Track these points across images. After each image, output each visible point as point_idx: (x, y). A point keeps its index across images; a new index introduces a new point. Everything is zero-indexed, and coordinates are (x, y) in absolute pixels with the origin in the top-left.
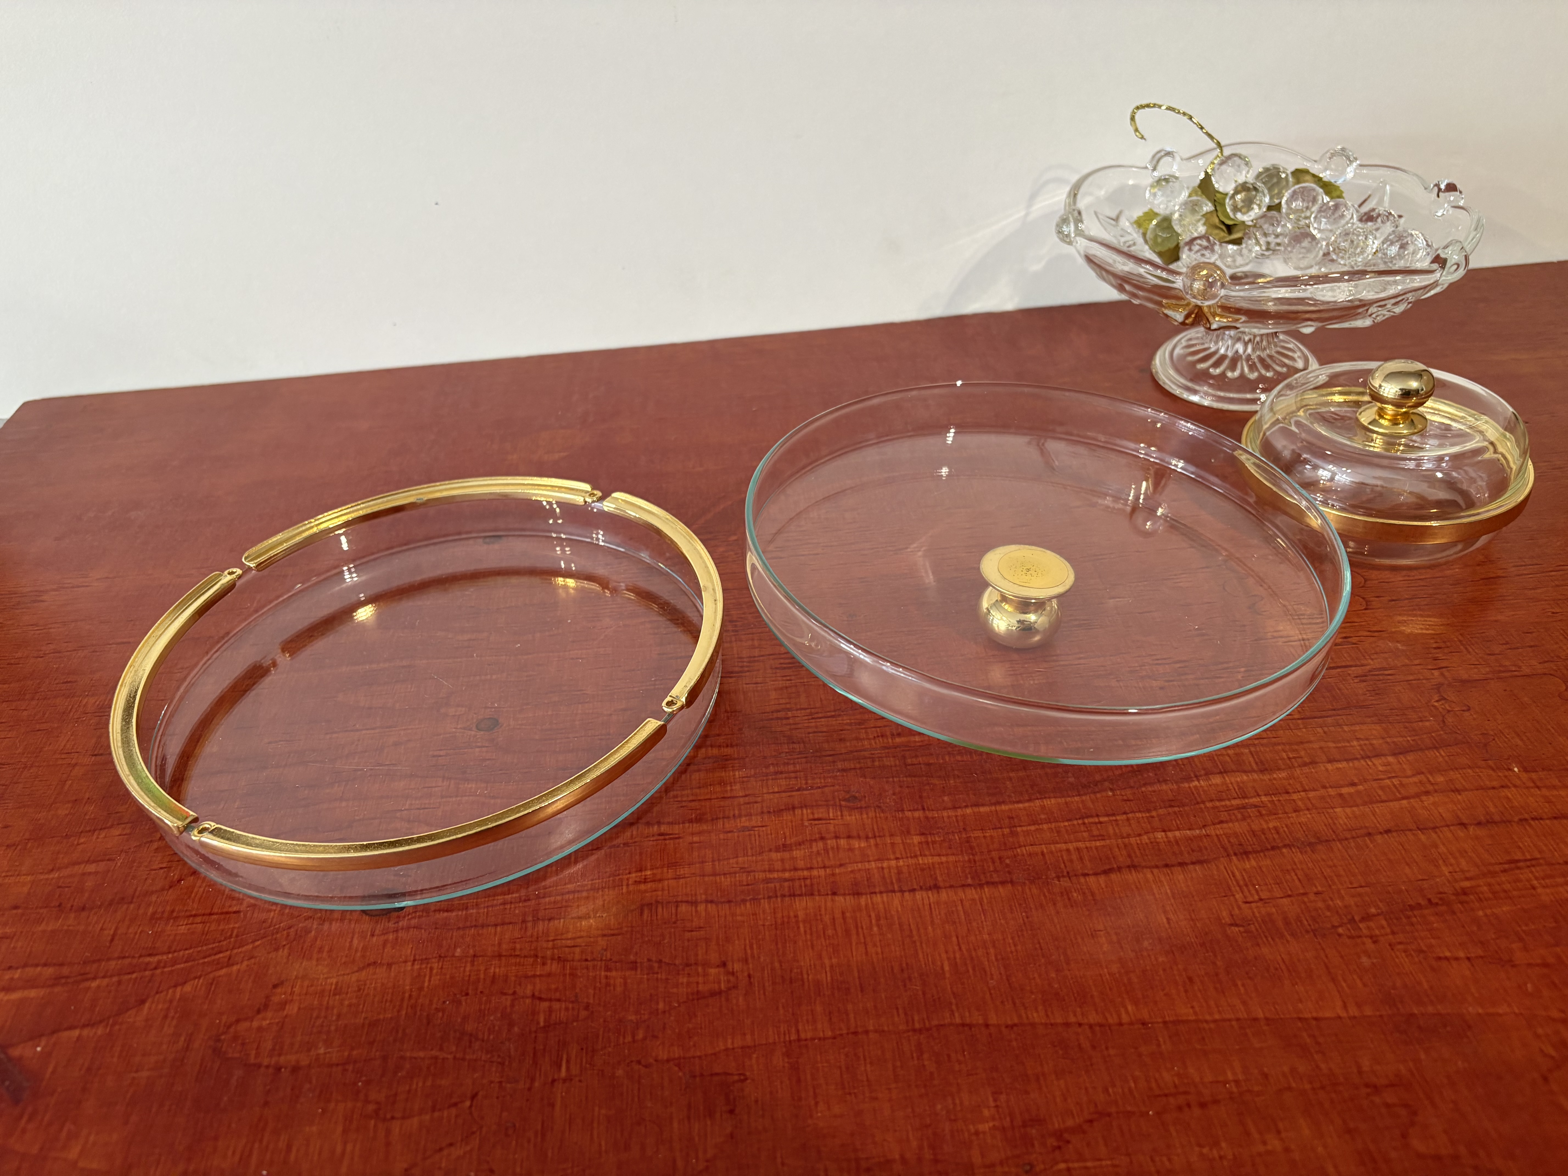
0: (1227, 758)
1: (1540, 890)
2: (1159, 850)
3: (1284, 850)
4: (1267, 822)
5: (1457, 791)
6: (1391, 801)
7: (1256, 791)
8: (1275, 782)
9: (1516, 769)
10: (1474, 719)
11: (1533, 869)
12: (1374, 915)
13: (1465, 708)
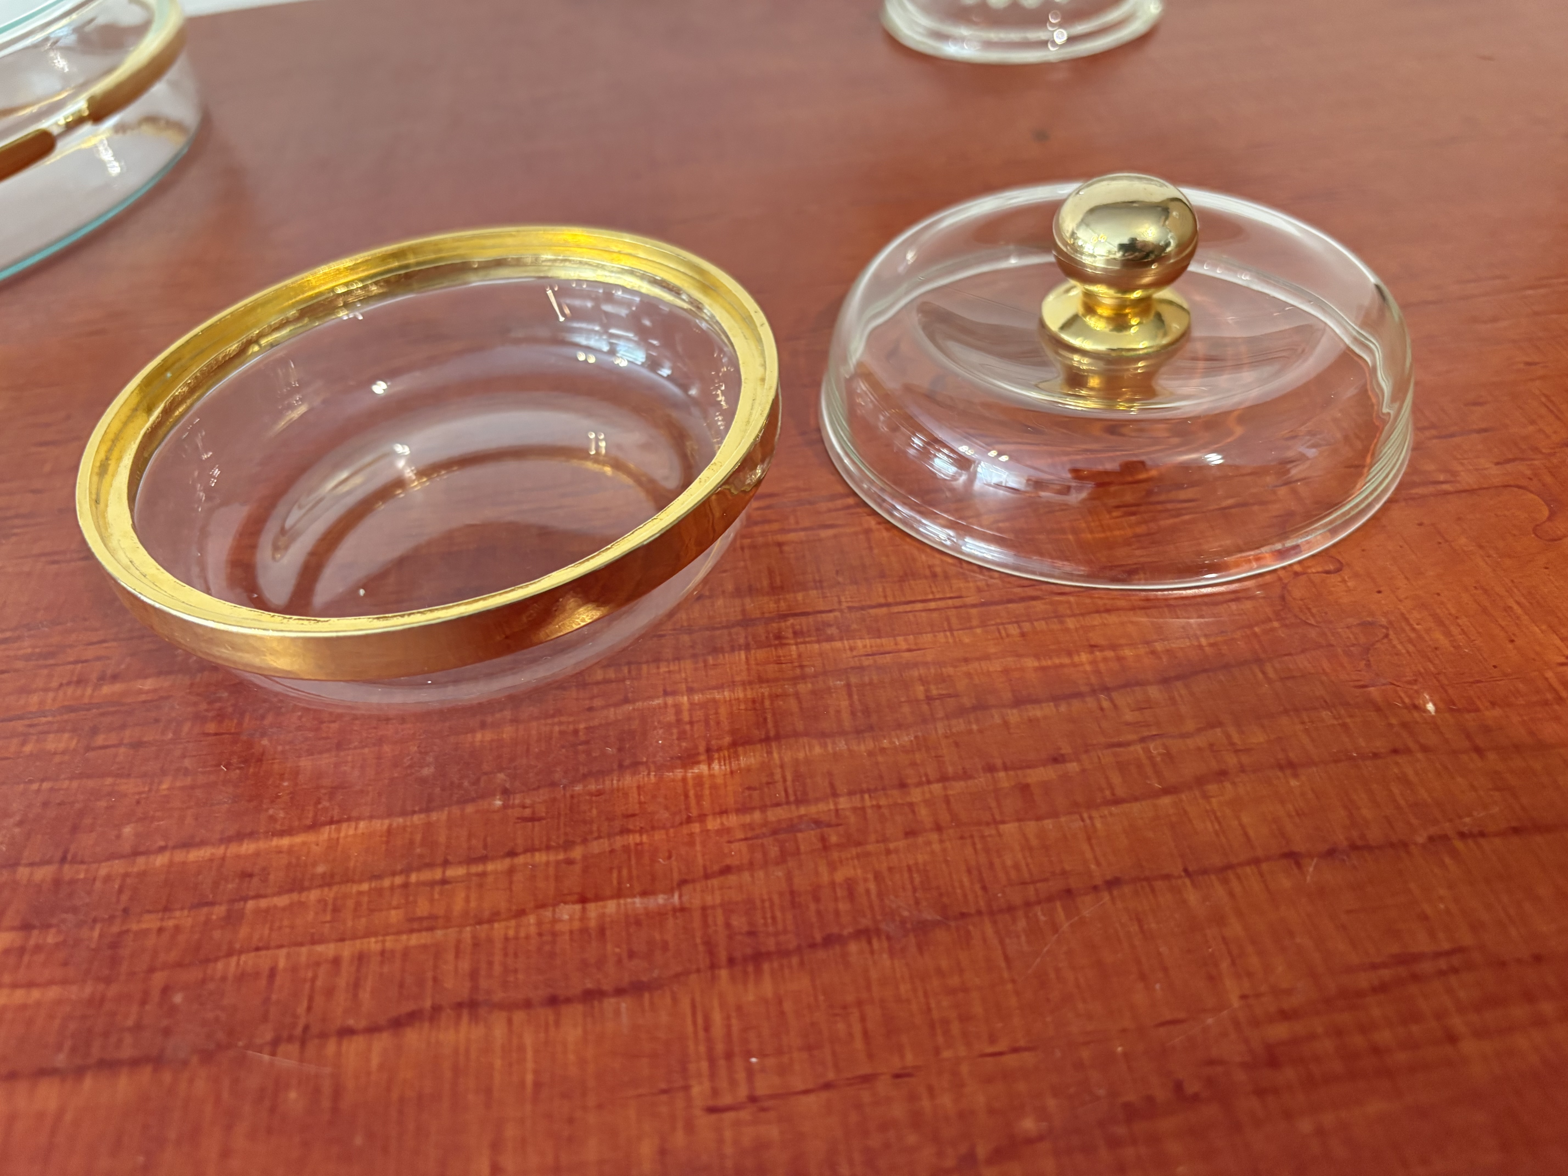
0: (793, 704)
1: (1469, 1046)
2: (552, 955)
3: (853, 947)
4: (832, 867)
5: (1291, 766)
6: (1136, 799)
7: (832, 786)
8: (880, 759)
9: (1430, 707)
10: (1349, 590)
11: (1453, 980)
12: (1030, 1141)
13: (1331, 567)
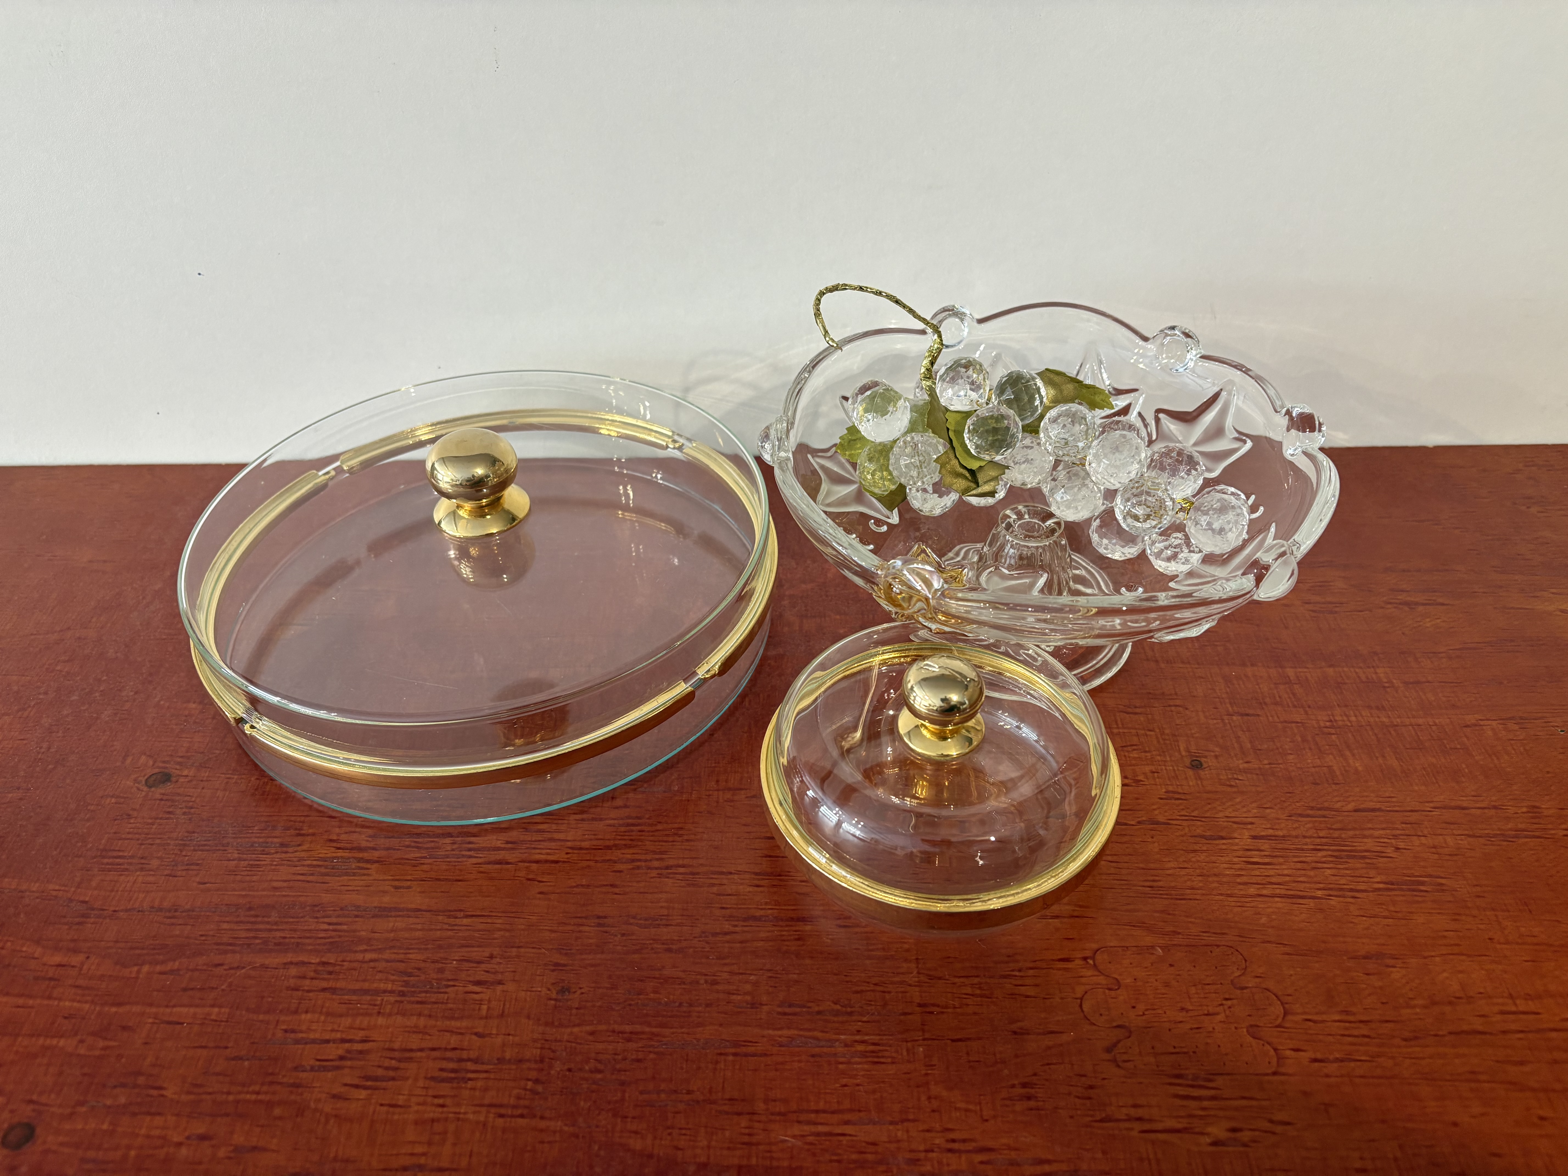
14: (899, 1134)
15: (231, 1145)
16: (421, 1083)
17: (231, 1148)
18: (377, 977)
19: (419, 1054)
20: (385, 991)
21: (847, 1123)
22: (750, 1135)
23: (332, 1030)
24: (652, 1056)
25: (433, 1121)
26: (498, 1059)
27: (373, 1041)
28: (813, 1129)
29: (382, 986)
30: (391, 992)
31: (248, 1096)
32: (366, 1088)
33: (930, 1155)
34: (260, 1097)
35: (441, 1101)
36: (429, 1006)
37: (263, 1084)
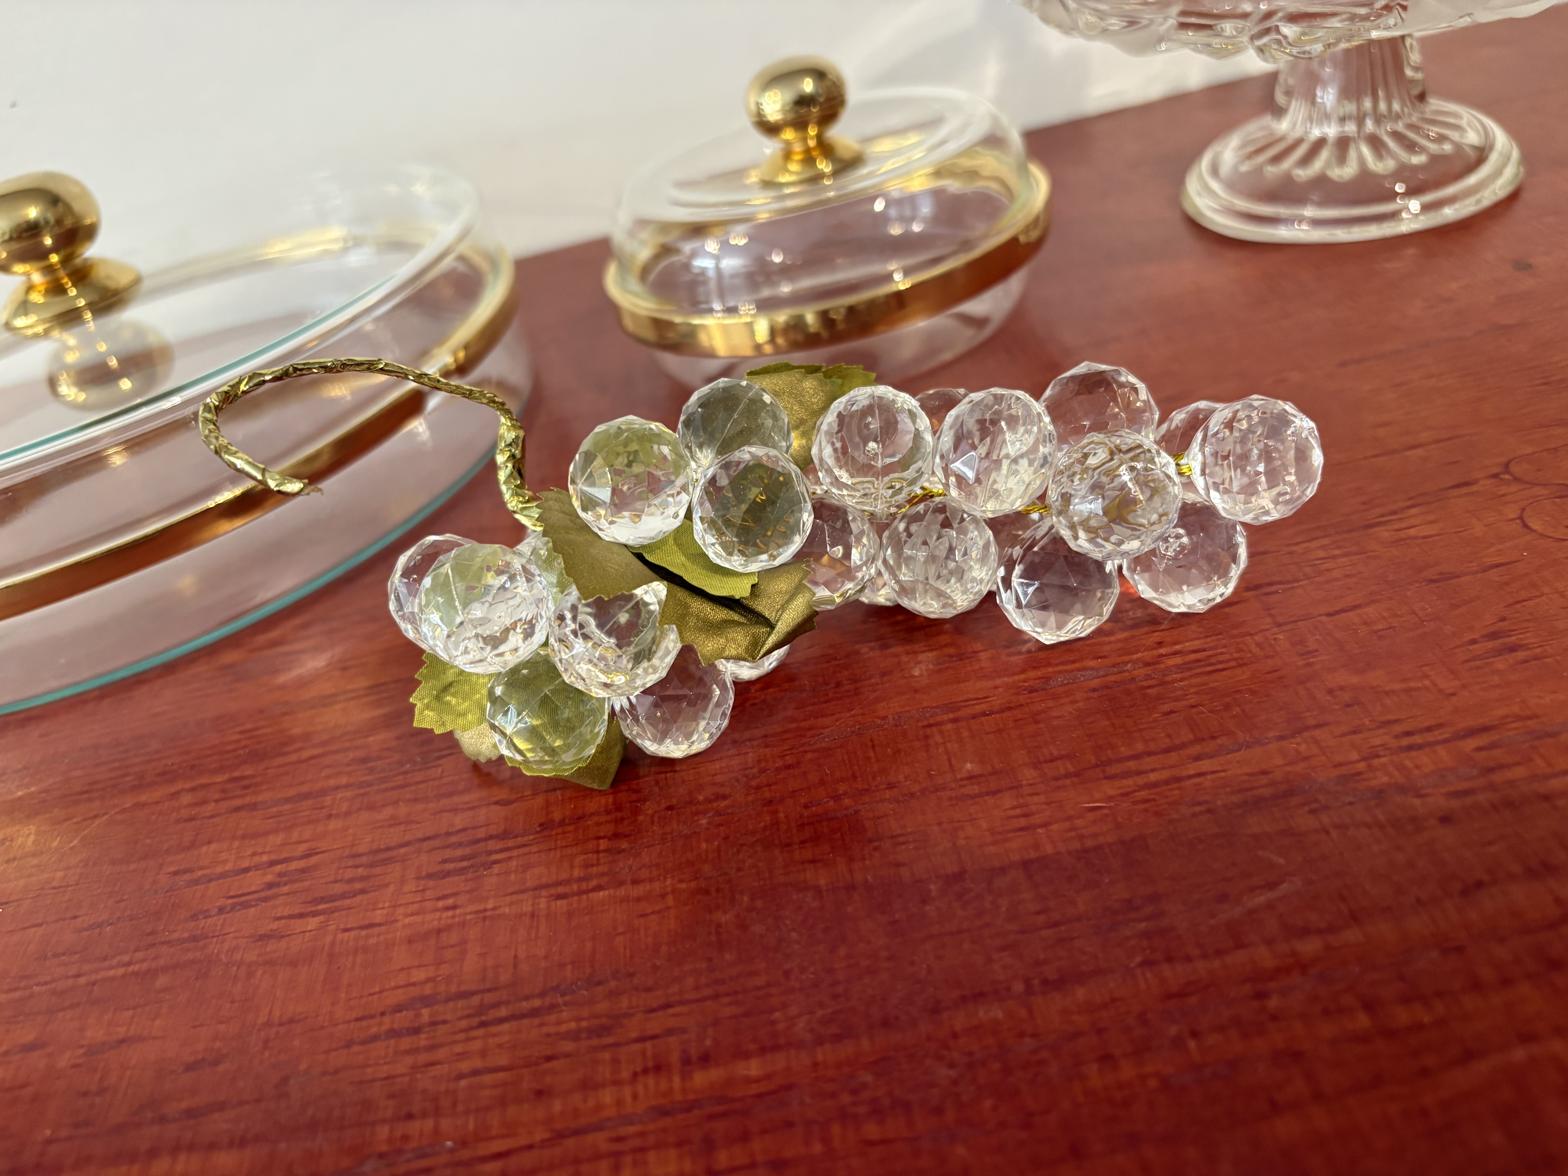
14: (1303, 748)
15: (81, 1046)
16: (410, 886)
17: (81, 1051)
18: (323, 774)
19: (402, 851)
20: (337, 788)
21: (1197, 758)
22: (1025, 815)
23: (254, 854)
24: (809, 756)
25: (439, 931)
26: (541, 825)
27: (324, 852)
28: (1140, 780)
29: (332, 782)
30: (347, 786)
31: (112, 973)
32: (314, 914)
33: (1376, 762)
34: (131, 968)
35: (450, 902)
36: (413, 788)
37: (136, 950)
